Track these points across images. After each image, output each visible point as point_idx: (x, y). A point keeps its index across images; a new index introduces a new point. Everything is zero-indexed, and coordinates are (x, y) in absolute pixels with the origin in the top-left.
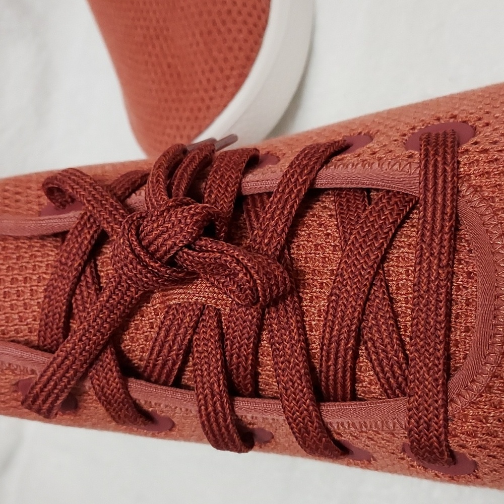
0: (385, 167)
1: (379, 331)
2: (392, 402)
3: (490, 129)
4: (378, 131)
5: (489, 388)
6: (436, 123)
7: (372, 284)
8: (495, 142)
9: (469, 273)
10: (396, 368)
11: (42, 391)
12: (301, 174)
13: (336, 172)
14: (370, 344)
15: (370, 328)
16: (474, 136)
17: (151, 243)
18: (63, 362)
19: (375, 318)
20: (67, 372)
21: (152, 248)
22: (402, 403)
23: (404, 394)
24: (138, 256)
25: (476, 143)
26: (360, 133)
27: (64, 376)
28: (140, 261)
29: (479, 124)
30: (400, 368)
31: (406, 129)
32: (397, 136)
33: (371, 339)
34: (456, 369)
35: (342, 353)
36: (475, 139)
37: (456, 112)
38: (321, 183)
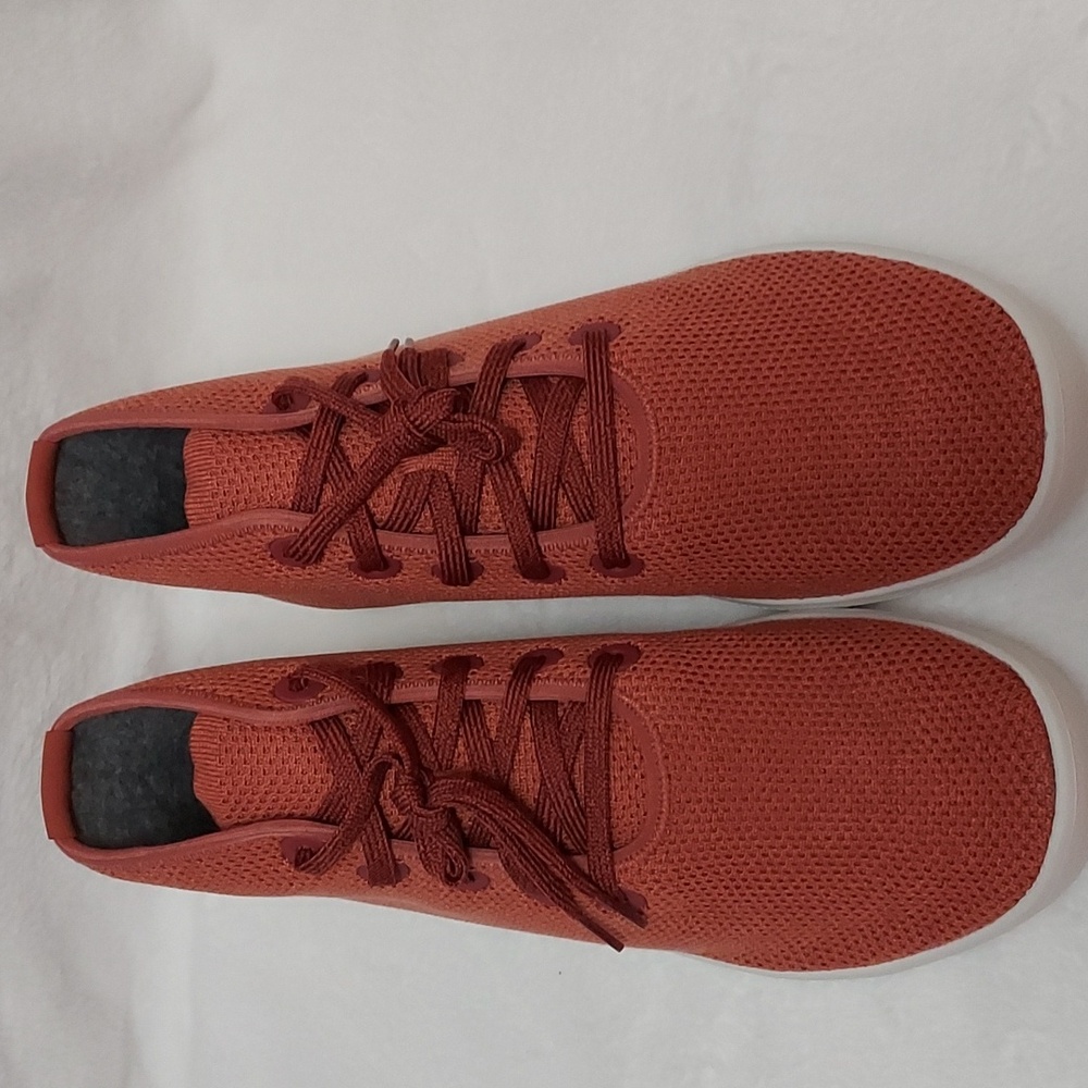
0: (561, 358)
1: (573, 475)
2: (584, 524)
3: (630, 327)
4: (543, 331)
5: (650, 505)
6: (589, 323)
7: (565, 443)
8: (636, 337)
9: (629, 429)
10: (586, 500)
11: (311, 533)
12: (497, 365)
13: (523, 364)
14: (567, 485)
15: (567, 474)
16: (620, 333)
17: (416, 419)
18: (331, 511)
19: (569, 466)
20: (334, 518)
21: (417, 423)
22: (592, 524)
23: (592, 518)
24: (408, 429)
25: (623, 338)
26: (527, 333)
27: (331, 522)
28: (410, 433)
29: (622, 324)
30: (589, 500)
31: (567, 329)
32: (562, 334)
33: (567, 482)
34: (626, 496)
35: (548, 492)
36: (622, 335)
37: (602, 315)
38: (511, 373)
